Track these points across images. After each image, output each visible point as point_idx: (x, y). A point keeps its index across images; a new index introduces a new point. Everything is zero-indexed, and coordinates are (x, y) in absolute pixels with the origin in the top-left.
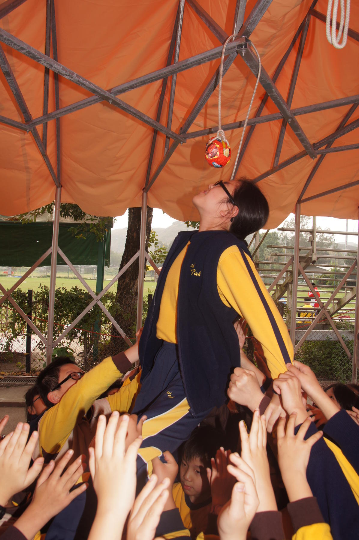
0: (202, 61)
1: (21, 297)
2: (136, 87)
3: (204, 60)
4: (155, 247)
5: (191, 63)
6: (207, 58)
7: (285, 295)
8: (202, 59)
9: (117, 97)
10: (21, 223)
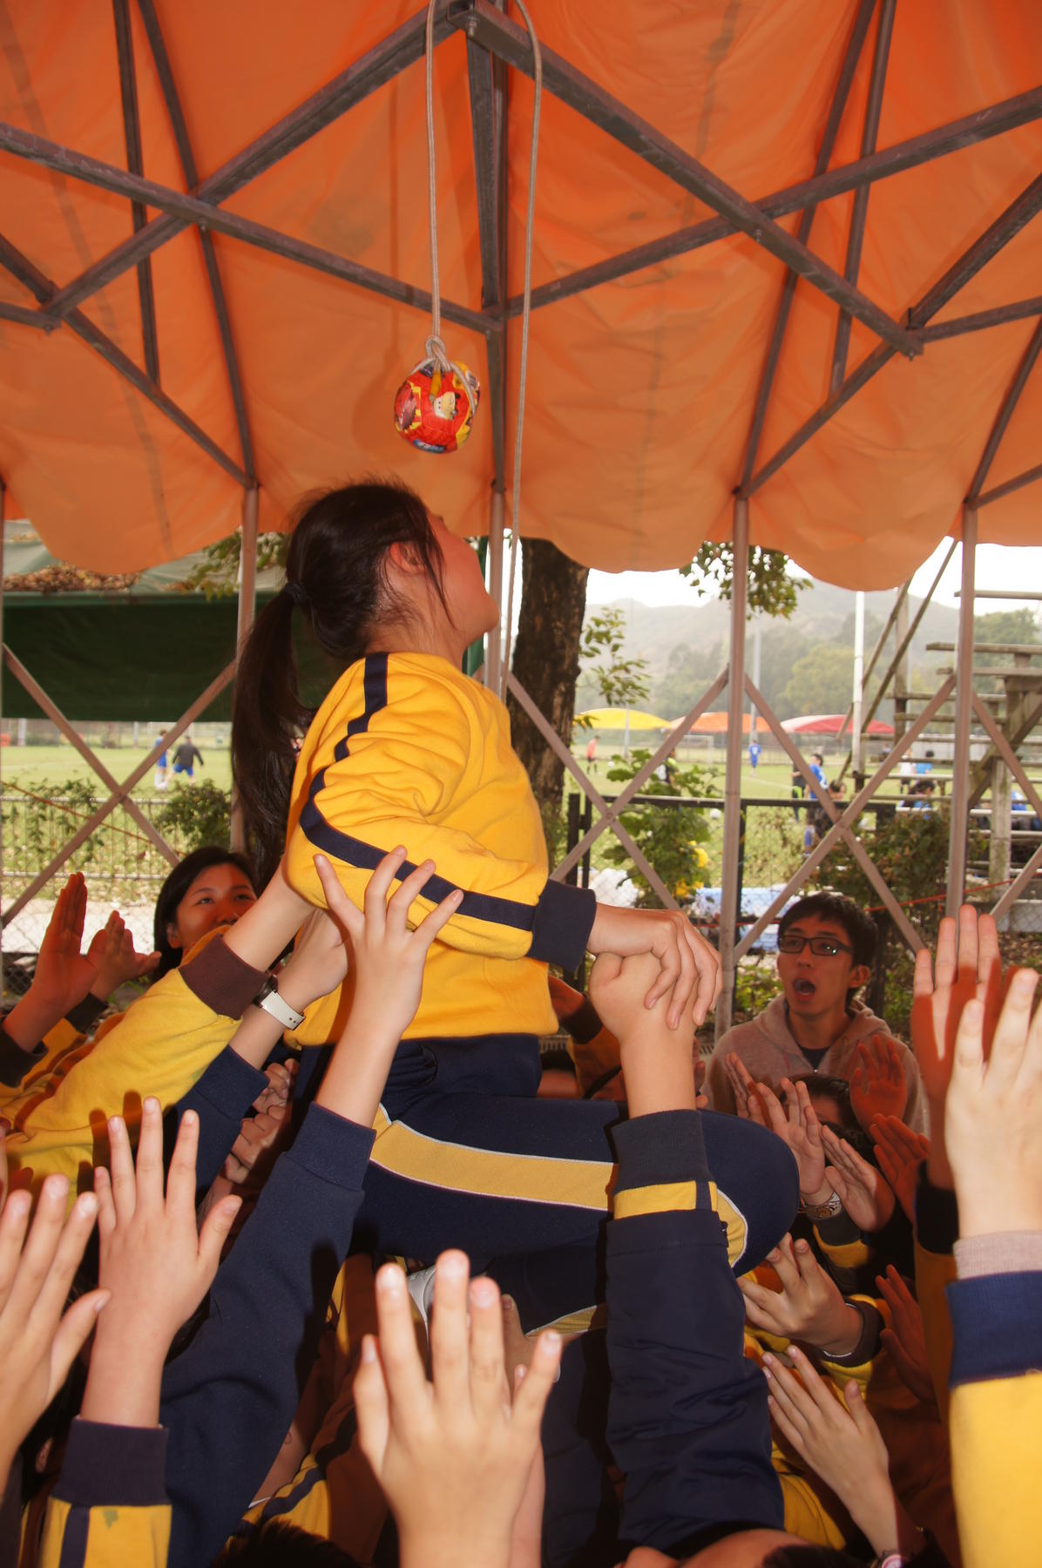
0: (383, 68)
1: (212, 803)
2: (254, 172)
3: (387, 65)
4: (614, 656)
5: (359, 79)
6: (392, 57)
7: (987, 795)
8: (381, 62)
9: (219, 206)
10: (203, 597)
